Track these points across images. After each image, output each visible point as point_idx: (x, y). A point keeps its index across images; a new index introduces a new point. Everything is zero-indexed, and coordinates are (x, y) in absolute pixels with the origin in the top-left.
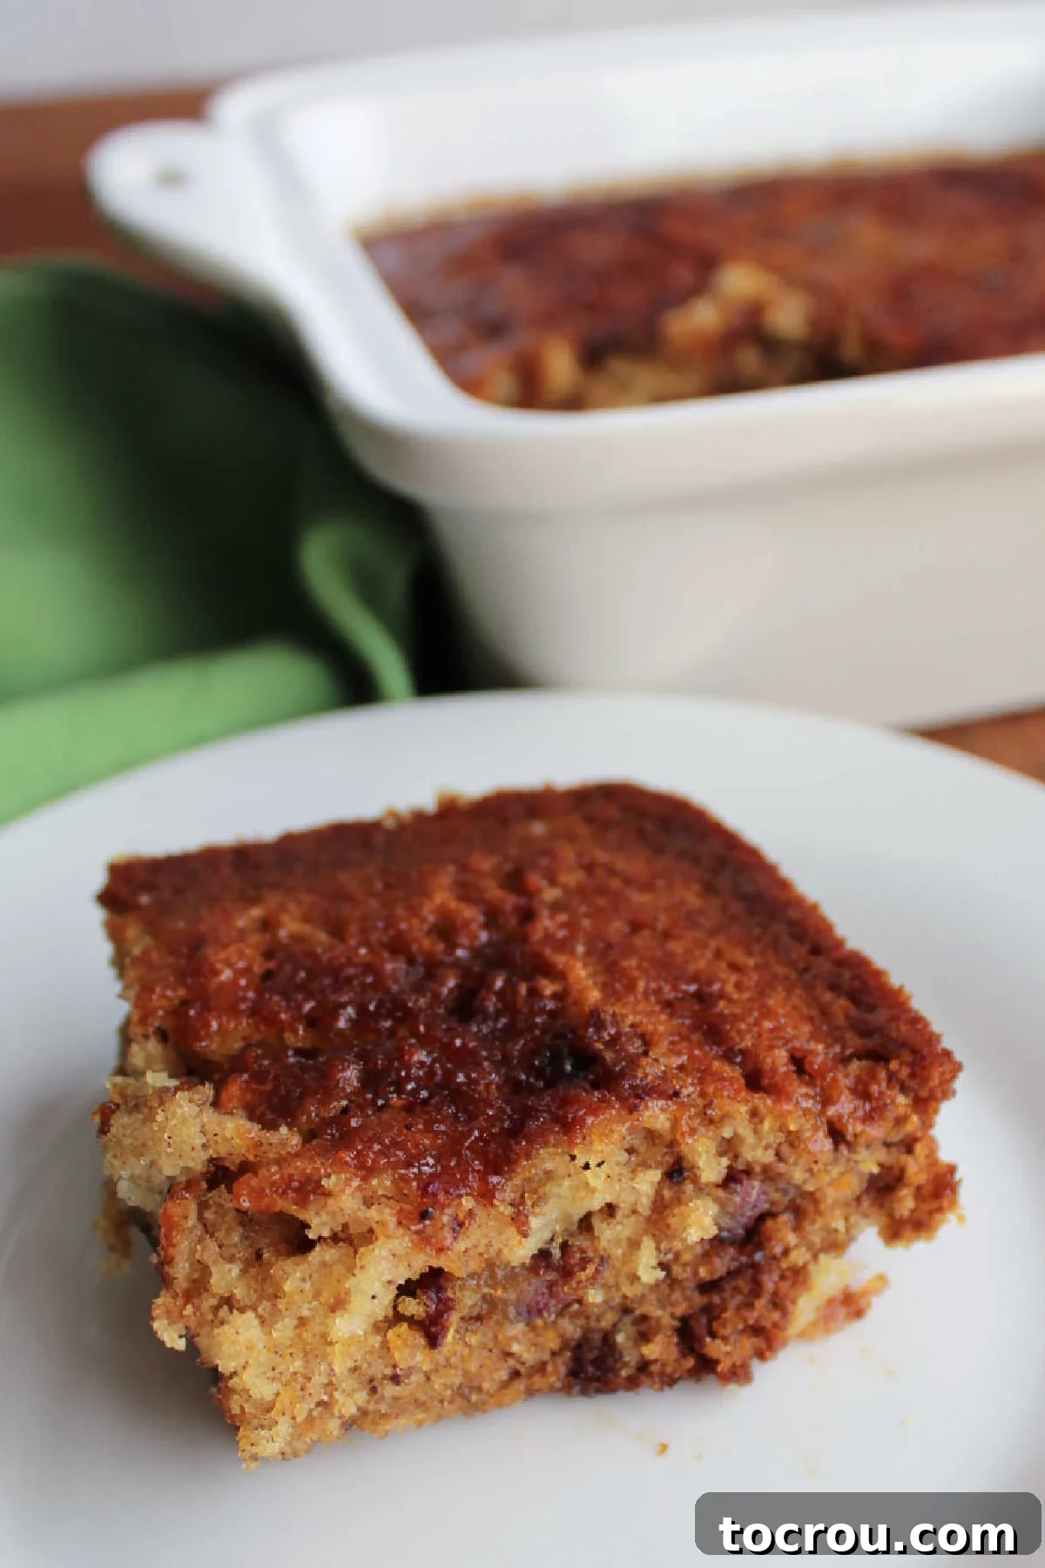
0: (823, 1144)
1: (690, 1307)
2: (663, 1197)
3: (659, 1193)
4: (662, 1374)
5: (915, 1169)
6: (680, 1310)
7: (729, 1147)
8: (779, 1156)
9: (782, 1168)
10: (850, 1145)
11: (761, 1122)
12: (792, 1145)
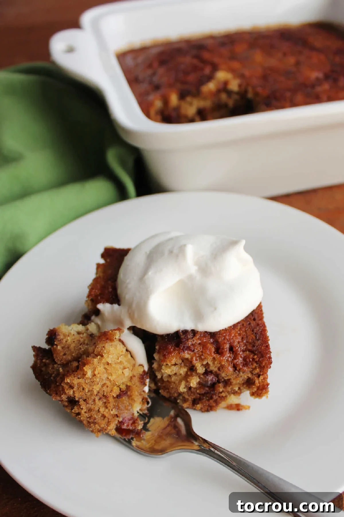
0: (231, 369)
2: (188, 374)
3: (186, 373)
7: (206, 366)
8: (219, 370)
9: (219, 373)
10: (238, 371)
11: (215, 361)
12: (222, 368)
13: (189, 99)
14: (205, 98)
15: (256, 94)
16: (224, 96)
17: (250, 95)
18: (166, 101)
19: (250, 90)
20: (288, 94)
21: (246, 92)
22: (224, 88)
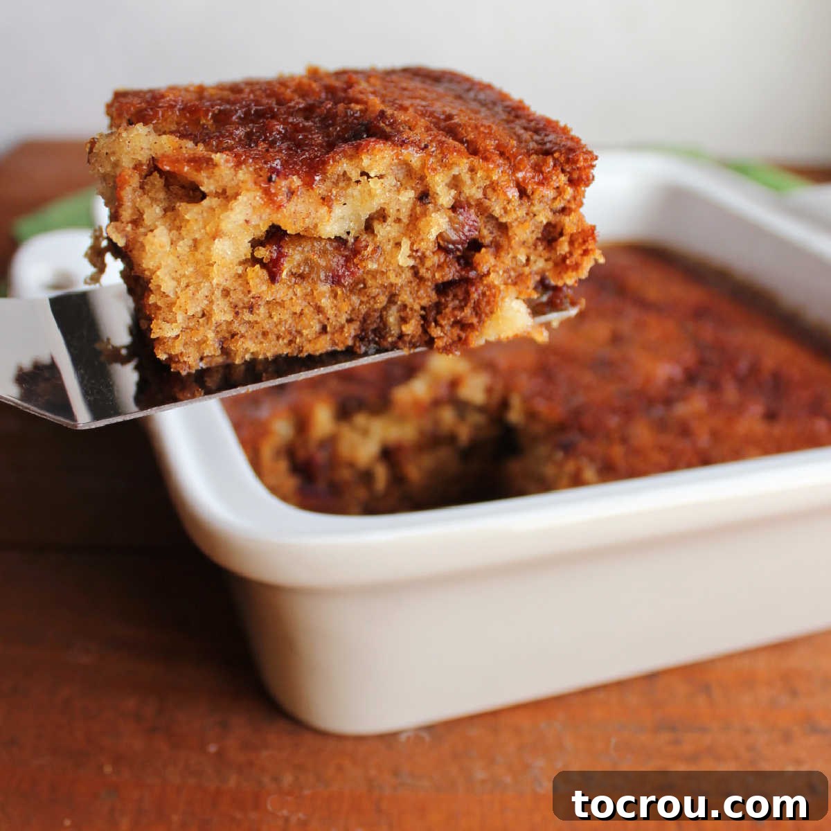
0: (513, 193)
1: (430, 301)
2: (416, 213)
3: (413, 209)
4: (410, 342)
5: (570, 224)
6: (425, 302)
7: (455, 183)
8: (485, 194)
9: (487, 203)
10: (528, 197)
11: (476, 173)
12: (494, 190)
13: (361, 419)
14: (402, 419)
15: (531, 415)
16: (448, 416)
17: (515, 416)
18: (302, 424)
19: (516, 402)
20: (613, 421)
21: (504, 405)
22: (451, 394)
